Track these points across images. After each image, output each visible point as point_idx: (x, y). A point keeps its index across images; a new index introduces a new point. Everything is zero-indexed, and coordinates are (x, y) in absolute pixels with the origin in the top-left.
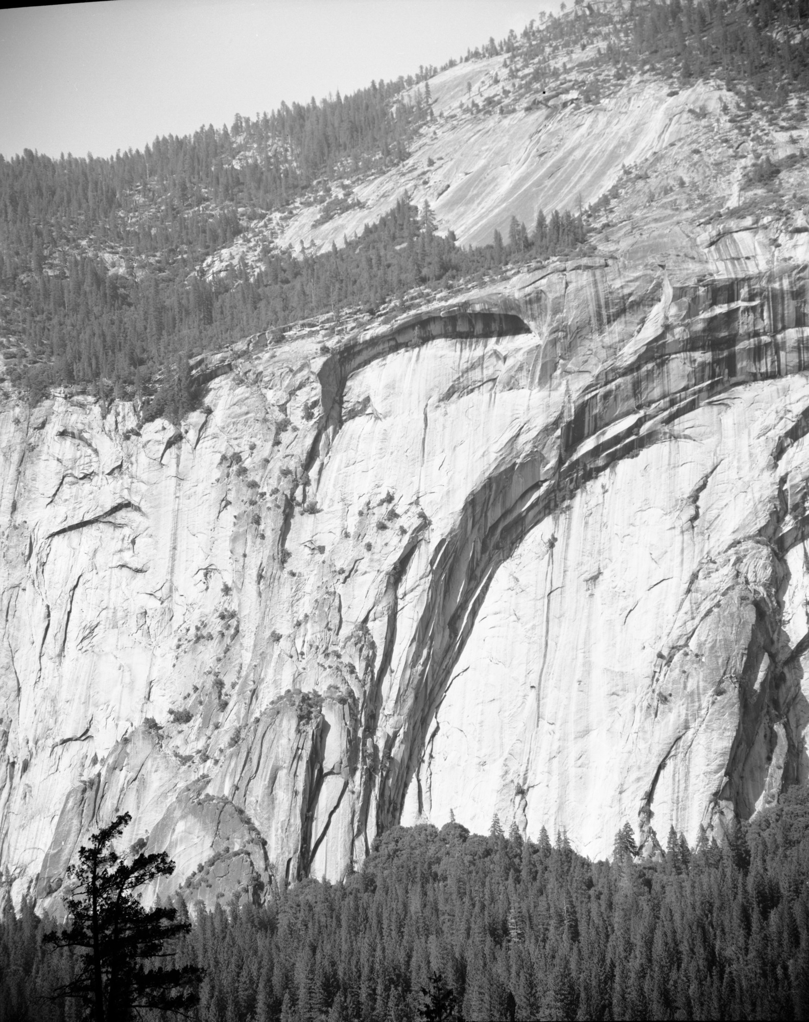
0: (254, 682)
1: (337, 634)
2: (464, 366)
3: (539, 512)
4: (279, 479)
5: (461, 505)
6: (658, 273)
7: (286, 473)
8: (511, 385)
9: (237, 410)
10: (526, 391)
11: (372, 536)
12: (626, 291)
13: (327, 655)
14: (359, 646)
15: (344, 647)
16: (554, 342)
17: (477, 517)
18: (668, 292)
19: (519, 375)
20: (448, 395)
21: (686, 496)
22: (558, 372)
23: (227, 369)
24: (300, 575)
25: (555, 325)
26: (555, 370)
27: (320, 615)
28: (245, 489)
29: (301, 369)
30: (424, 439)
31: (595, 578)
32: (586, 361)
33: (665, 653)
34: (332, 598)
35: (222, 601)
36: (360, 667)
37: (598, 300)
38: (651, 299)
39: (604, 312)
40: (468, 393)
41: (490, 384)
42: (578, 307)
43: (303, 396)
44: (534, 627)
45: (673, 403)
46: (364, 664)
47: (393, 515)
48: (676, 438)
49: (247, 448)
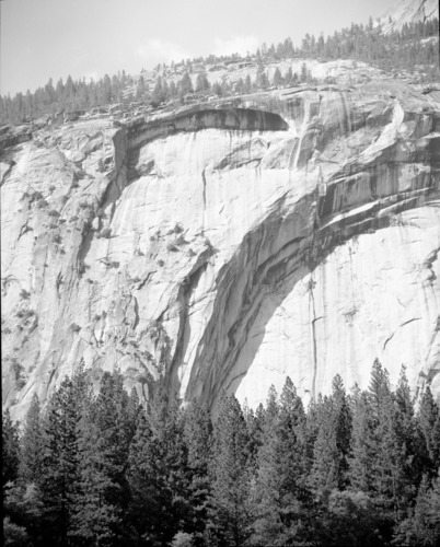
0: (53, 364)
1: (134, 328)
2: (234, 146)
3: (297, 263)
4: (78, 210)
5: (240, 241)
6: (390, 102)
7: (84, 206)
8: (273, 165)
9: (39, 162)
10: (286, 170)
11: (163, 255)
12: (366, 110)
13: (124, 344)
14: (155, 338)
15: (140, 339)
16: (311, 136)
17: (252, 254)
18: (399, 114)
19: (281, 158)
20: (223, 165)
21: (421, 262)
22: (313, 159)
23: (27, 138)
24: (97, 283)
25: (312, 123)
26: (310, 157)
27: (117, 312)
28: (46, 216)
29: (96, 136)
30: (204, 193)
31: (352, 314)
32: (335, 155)
33: (426, 373)
34: (128, 300)
35: (20, 304)
36: (157, 355)
37: (345, 111)
38: (385, 119)
39: (349, 122)
40: (238, 167)
41: (256, 163)
42: (330, 113)
43: (97, 156)
44: (303, 345)
45: (400, 199)
46: (159, 353)
47: (182, 242)
48: (403, 224)
49: (47, 189)
